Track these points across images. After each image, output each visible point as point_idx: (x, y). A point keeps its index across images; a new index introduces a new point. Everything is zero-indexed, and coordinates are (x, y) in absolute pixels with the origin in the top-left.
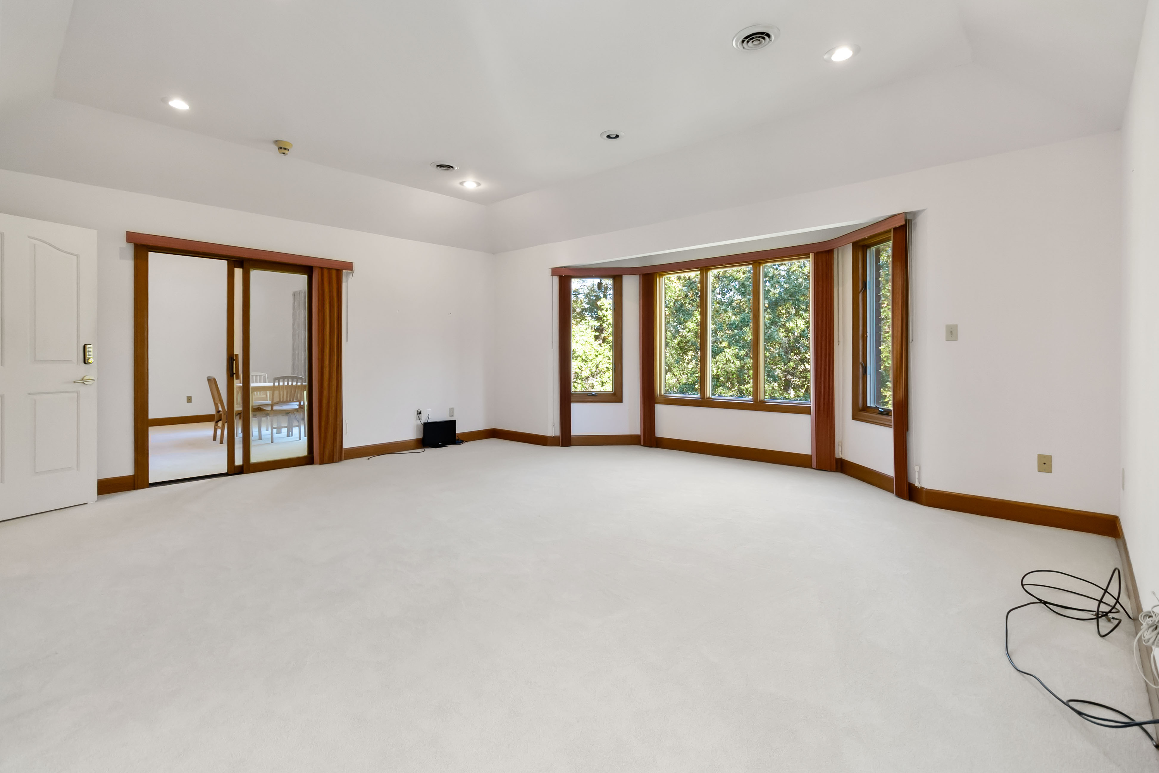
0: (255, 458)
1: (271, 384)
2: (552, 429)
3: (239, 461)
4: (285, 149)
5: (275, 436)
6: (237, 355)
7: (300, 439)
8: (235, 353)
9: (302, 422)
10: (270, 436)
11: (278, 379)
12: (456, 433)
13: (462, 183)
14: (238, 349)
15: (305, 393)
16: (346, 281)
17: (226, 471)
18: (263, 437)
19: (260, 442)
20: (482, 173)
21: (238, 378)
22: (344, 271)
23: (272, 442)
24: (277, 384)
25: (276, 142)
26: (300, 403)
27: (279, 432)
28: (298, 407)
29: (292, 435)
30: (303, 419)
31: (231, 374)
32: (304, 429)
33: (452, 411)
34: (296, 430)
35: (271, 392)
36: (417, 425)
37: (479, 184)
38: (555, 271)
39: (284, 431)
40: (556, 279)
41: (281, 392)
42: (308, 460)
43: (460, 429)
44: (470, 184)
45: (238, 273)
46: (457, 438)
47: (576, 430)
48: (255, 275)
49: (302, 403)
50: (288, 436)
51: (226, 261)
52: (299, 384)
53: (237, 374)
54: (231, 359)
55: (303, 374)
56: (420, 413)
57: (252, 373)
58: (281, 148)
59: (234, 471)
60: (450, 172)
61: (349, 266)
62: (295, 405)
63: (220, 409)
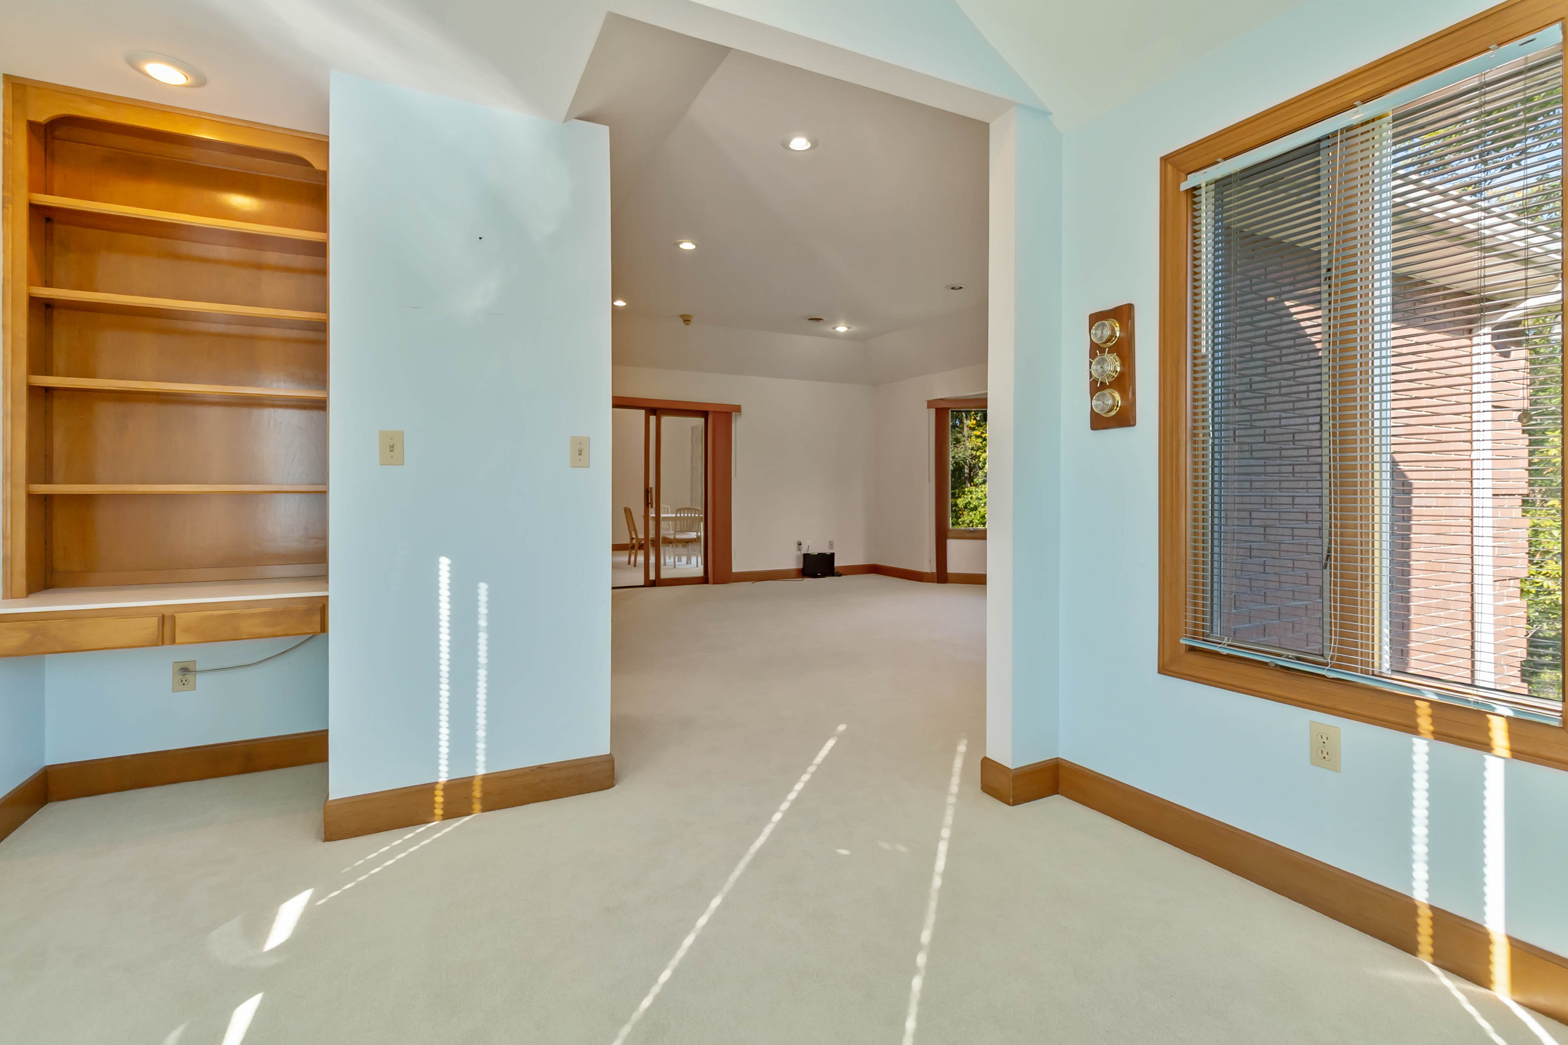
0: (665, 574)
1: (674, 515)
2: (929, 566)
3: (652, 576)
4: (688, 321)
5: (677, 563)
6: (651, 488)
7: (697, 567)
8: (650, 486)
9: (699, 554)
10: (673, 564)
11: (679, 510)
12: (836, 565)
13: (834, 328)
14: (652, 484)
15: (702, 524)
16: (736, 422)
17: (643, 584)
18: (667, 564)
19: (665, 567)
20: (851, 320)
21: (652, 507)
22: (733, 413)
23: (675, 567)
24: (678, 515)
25: (682, 316)
26: (697, 534)
27: (680, 560)
28: (695, 537)
29: (690, 564)
30: (700, 551)
31: (647, 504)
32: (700, 559)
33: (831, 544)
34: (694, 559)
35: (674, 522)
36: (798, 556)
37: (849, 328)
38: (930, 404)
39: (684, 559)
40: (933, 411)
41: (682, 522)
42: (704, 580)
43: (838, 563)
44: (842, 329)
45: (653, 419)
46: (836, 570)
47: (953, 568)
48: (666, 420)
49: (699, 534)
50: (687, 564)
51: (644, 411)
52: (697, 515)
53: (652, 504)
54: (647, 491)
55: (700, 507)
56: (800, 544)
57: (662, 505)
58: (685, 321)
59: (650, 584)
60: (821, 322)
61: (738, 409)
62: (693, 535)
63: (634, 536)
